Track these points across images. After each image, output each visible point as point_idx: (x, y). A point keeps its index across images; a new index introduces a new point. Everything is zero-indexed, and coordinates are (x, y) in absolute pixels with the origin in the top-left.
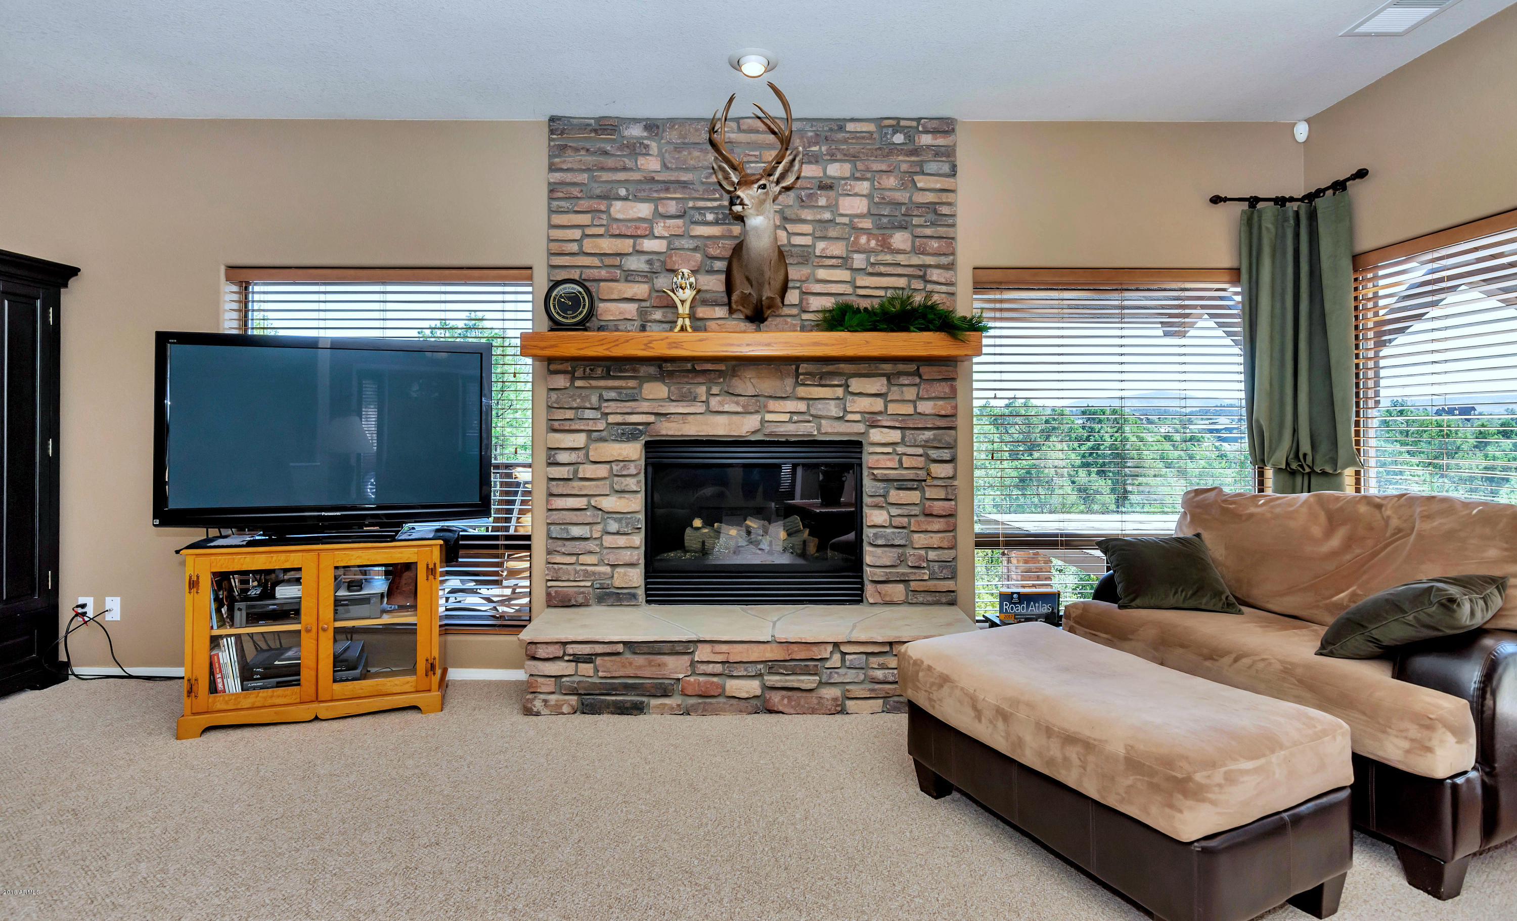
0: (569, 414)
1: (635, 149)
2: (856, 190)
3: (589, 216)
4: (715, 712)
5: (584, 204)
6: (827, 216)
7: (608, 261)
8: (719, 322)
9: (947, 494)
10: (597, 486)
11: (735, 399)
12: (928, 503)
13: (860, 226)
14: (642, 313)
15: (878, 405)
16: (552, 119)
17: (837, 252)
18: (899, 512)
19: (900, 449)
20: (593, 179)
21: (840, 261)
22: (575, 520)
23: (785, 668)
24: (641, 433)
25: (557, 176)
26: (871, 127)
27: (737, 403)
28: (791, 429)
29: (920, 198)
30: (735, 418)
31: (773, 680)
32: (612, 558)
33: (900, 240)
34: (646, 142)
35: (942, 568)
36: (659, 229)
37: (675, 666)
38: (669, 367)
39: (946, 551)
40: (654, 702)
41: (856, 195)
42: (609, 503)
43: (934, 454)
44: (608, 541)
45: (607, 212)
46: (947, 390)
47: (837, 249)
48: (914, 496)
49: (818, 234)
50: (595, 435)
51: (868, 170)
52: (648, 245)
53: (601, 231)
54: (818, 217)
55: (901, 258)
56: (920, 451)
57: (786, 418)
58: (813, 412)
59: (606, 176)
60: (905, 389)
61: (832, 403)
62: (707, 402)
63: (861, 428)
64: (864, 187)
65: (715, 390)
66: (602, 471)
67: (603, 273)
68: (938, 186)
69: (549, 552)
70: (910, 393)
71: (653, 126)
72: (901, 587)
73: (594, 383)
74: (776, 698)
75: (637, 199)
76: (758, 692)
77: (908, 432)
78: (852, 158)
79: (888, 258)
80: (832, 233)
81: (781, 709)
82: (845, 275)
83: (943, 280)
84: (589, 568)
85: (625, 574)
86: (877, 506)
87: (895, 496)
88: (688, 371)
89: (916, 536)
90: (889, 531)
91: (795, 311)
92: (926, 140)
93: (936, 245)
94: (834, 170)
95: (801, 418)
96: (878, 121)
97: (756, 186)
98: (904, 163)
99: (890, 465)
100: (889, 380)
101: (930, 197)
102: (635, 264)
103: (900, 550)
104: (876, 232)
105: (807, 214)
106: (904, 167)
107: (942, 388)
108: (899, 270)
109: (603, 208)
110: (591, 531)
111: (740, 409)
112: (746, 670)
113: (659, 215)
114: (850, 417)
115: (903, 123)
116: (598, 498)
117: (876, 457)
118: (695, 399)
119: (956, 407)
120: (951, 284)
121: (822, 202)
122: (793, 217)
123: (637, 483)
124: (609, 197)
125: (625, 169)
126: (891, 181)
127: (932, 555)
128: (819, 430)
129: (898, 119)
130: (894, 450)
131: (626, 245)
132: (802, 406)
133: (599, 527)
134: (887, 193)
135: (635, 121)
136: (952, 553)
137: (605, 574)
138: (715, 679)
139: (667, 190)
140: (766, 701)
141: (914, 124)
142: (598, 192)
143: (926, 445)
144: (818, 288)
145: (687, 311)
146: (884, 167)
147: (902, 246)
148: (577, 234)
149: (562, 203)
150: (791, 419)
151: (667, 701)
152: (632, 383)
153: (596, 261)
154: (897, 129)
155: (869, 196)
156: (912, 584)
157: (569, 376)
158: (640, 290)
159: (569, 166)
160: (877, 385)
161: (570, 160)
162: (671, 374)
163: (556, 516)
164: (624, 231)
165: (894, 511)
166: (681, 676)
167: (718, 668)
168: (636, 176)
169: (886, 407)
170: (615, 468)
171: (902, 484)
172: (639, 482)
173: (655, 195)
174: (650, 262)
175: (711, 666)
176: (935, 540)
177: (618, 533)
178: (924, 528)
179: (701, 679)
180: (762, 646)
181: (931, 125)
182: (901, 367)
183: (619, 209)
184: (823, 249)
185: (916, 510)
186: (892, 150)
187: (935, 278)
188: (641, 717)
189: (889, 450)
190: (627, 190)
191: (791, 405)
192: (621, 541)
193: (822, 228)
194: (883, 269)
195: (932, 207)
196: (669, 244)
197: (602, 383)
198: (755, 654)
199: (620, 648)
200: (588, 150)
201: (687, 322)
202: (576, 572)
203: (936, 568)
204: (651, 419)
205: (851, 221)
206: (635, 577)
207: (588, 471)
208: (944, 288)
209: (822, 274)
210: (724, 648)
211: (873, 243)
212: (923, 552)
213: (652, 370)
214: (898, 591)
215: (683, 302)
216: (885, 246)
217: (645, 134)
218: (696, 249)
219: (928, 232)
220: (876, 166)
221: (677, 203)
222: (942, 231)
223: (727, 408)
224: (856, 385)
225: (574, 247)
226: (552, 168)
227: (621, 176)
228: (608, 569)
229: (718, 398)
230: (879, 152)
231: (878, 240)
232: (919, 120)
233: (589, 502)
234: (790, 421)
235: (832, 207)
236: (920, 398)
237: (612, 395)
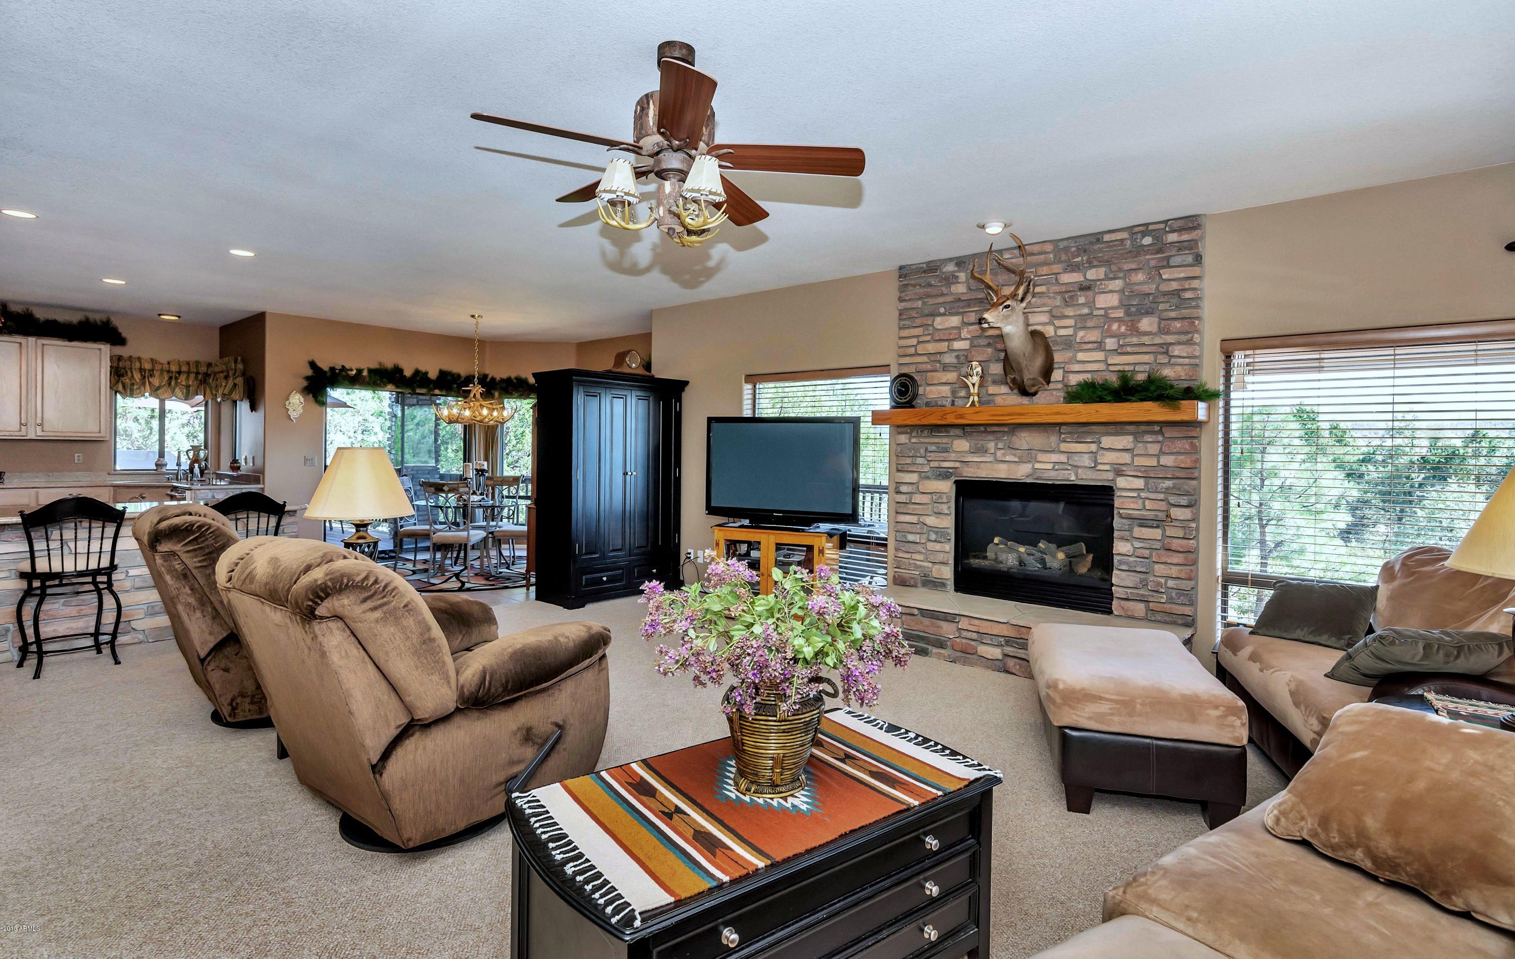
0: (909, 461)
1: (951, 280)
2: (1110, 288)
3: (922, 329)
4: (972, 664)
5: (918, 322)
6: (1086, 311)
7: (933, 358)
8: (1003, 397)
9: (1185, 534)
10: (923, 509)
11: (1014, 452)
12: (1167, 540)
13: (1112, 316)
14: (954, 392)
15: (1126, 458)
16: (901, 268)
17: (1093, 339)
18: (1141, 545)
19: (1143, 495)
20: (924, 304)
21: (1095, 345)
22: (911, 530)
23: (1017, 643)
24: (953, 475)
25: (903, 305)
26: (1124, 235)
27: (1015, 455)
28: (1053, 474)
29: (1164, 288)
30: (1013, 466)
31: (1009, 650)
32: (932, 558)
33: (1147, 324)
34: (956, 274)
35: (1179, 595)
36: (964, 333)
37: (947, 630)
38: (968, 429)
39: (1184, 582)
40: (935, 650)
41: (1111, 291)
42: (931, 521)
43: (1173, 499)
44: (930, 546)
45: (932, 325)
46: (1187, 447)
47: (1094, 336)
48: (1157, 533)
49: (1079, 325)
50: (923, 474)
51: (1120, 270)
52: (957, 345)
53: (928, 338)
54: (1079, 312)
55: (1146, 340)
56: (1162, 496)
57: (1050, 466)
58: (1071, 462)
59: (932, 301)
60: (1149, 445)
61: (1086, 456)
62: (994, 454)
63: (1110, 476)
64: (1117, 284)
65: (1000, 445)
66: (925, 499)
67: (929, 367)
68: (1182, 275)
69: (897, 550)
70: (1154, 449)
71: (960, 262)
72: (1141, 606)
73: (922, 440)
74: (1011, 663)
75: (951, 314)
76: (1000, 657)
77: (1151, 480)
78: (1107, 263)
79: (1135, 340)
80: (1090, 324)
81: (1014, 671)
82: (1100, 356)
83: (1185, 355)
84: (918, 563)
85: (940, 570)
86: (1122, 539)
87: (1138, 532)
88: (983, 432)
89: (1157, 566)
90: (1131, 559)
91: (1060, 386)
92: (1173, 237)
93: (1179, 325)
94: (1092, 274)
95: (1061, 467)
96: (1130, 229)
97: (1002, 307)
98: (1152, 259)
99: (1132, 506)
100: (1135, 438)
101: (1174, 286)
102: (949, 359)
103: (1143, 576)
104: (1127, 319)
105: (1069, 312)
106: (1153, 263)
107: (1185, 445)
108: (1144, 349)
109: (930, 323)
110: (920, 539)
111: (1017, 460)
112: (991, 640)
113: (965, 324)
114: (1100, 467)
115: (1151, 227)
116: (924, 517)
117: (1121, 500)
118: (986, 452)
119: (1197, 461)
120: (1195, 357)
121: (1082, 300)
122: (1059, 314)
123: (949, 508)
124: (934, 315)
125: (943, 295)
126: (1140, 277)
127: (1171, 583)
128: (1076, 475)
129: (1147, 225)
130: (1139, 495)
131: (943, 346)
132: (1063, 458)
133: (925, 536)
134: (1136, 287)
135: (951, 260)
136: (1191, 584)
137: (928, 568)
138: (973, 643)
139: (969, 306)
140: (1005, 664)
141: (1162, 226)
142: (926, 312)
143: (1167, 491)
144: (1077, 367)
145: (976, 391)
146: (1134, 266)
147: (1148, 329)
148: (914, 341)
149: (906, 322)
150: (1054, 467)
151: (942, 651)
152: (945, 440)
153: (925, 359)
154: (1144, 234)
155: (1122, 291)
156: (1151, 604)
157: (908, 436)
158: (951, 376)
159: (910, 297)
160: (1125, 441)
161: (911, 293)
162: (971, 433)
163: (900, 527)
164: (942, 337)
165: (1137, 544)
166: (951, 637)
167: (974, 636)
168: (949, 299)
169: (1133, 460)
170: (934, 497)
171: (1144, 523)
173: (961, 310)
174: (957, 357)
175: (970, 633)
176: (1174, 571)
177: (935, 541)
178: (1163, 560)
179: (964, 641)
180: (1002, 625)
181: (1176, 225)
182: (1143, 428)
183: (939, 322)
184: (1082, 337)
185: (1158, 545)
186: (1138, 251)
187: (1176, 353)
188: (927, 658)
189: (1135, 495)
190: (945, 308)
191: (1055, 457)
192: (938, 547)
193: (1082, 322)
194: (1129, 349)
195: (1177, 293)
196: (971, 343)
197: (927, 440)
198: (996, 630)
199: (916, 612)
200: (920, 285)
201: (976, 399)
202: (910, 564)
203: (1174, 595)
204: (957, 465)
205: (1106, 312)
206: (947, 573)
207: (917, 498)
208: (1187, 361)
209: (1081, 356)
210: (976, 622)
211: (1123, 329)
212: (1163, 580)
213: (958, 432)
214: (1139, 609)
215: (974, 385)
216: (1134, 330)
217: (956, 269)
218: (989, 345)
219: (1173, 314)
220: (1126, 267)
221: (976, 314)
222: (1185, 312)
223: (1007, 458)
224: (1107, 441)
225: (912, 350)
226: (901, 300)
227: (941, 300)
228: (930, 565)
229: (1002, 451)
230: (1129, 255)
231: (1127, 326)
232: (1166, 222)
233: (919, 519)
234: (1053, 469)
235: (1091, 304)
236: (1162, 452)
237: (933, 448)
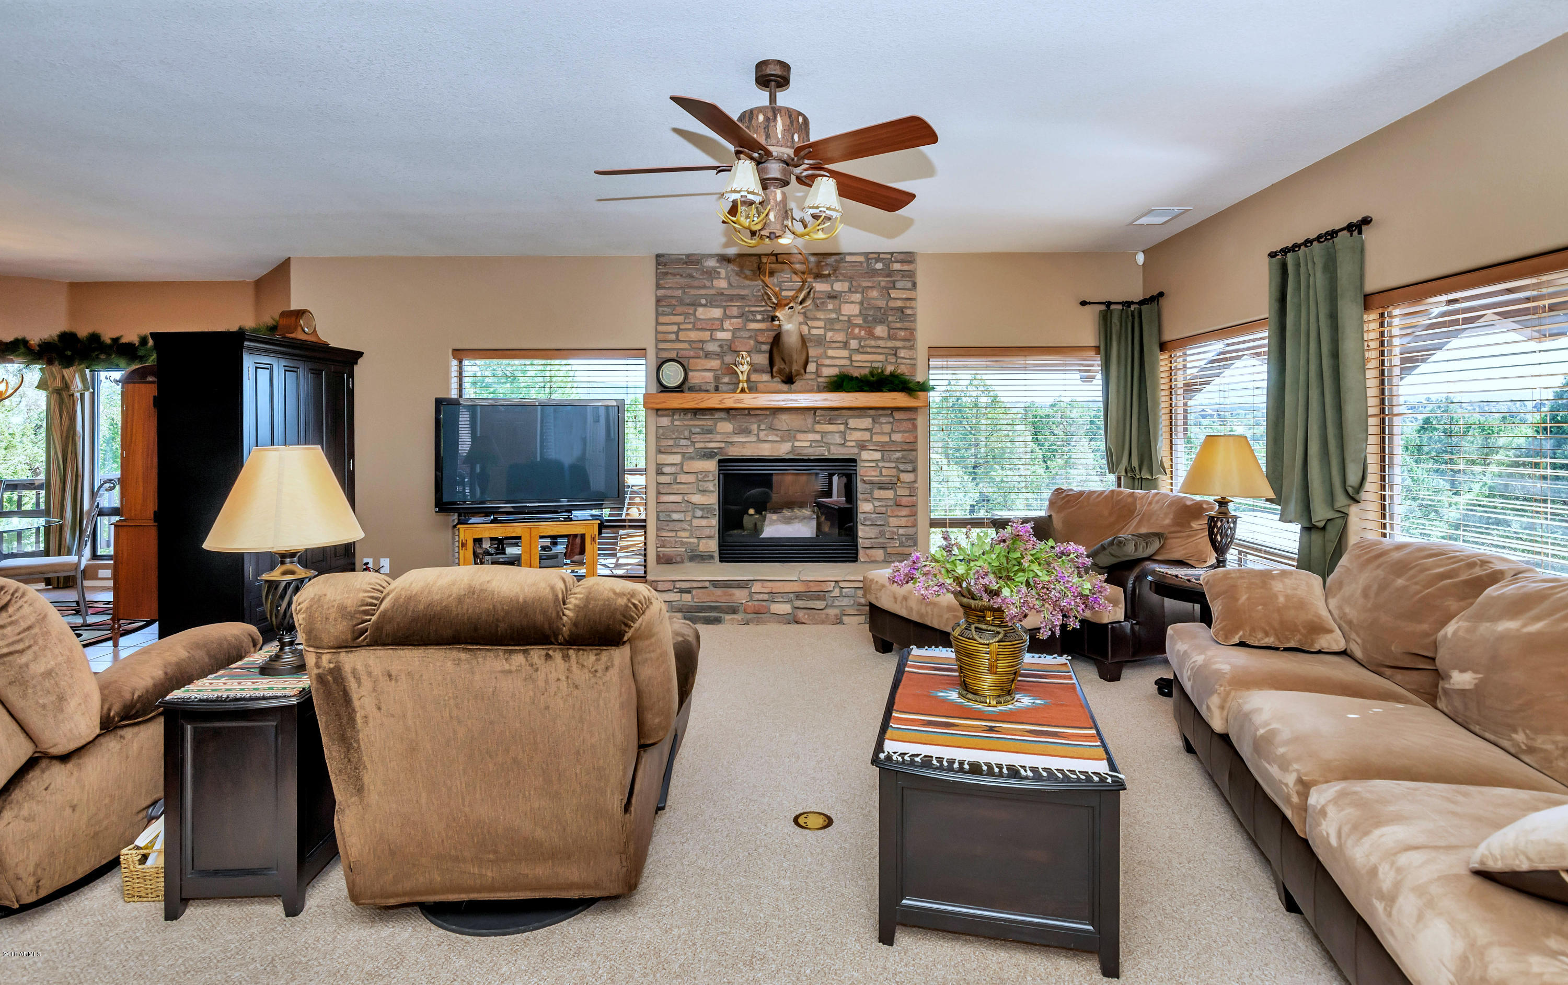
0: (671, 443)
1: (711, 274)
2: (852, 299)
3: (682, 317)
4: (764, 623)
5: (679, 309)
6: (834, 316)
7: (694, 346)
8: (765, 384)
9: (910, 492)
10: (688, 488)
11: (775, 432)
12: (898, 498)
13: (855, 322)
14: (717, 378)
15: (866, 436)
16: (658, 256)
17: (840, 339)
18: (880, 504)
19: (880, 464)
20: (684, 292)
21: (842, 344)
22: (674, 509)
23: (806, 596)
24: (716, 454)
25: (661, 292)
26: (861, 259)
27: (777, 435)
28: (811, 451)
29: (892, 304)
30: (775, 444)
31: (799, 603)
32: (698, 533)
33: (880, 330)
34: (718, 270)
35: (907, 539)
36: (727, 325)
37: (740, 596)
38: (733, 412)
39: (910, 529)
40: (728, 617)
41: (852, 302)
42: (696, 499)
43: (902, 467)
44: (696, 522)
45: (694, 314)
46: (910, 426)
47: (840, 337)
48: (889, 494)
49: (828, 327)
50: (687, 455)
51: (859, 285)
52: (720, 335)
53: (690, 326)
54: (828, 316)
55: (881, 343)
56: (893, 465)
57: (808, 444)
58: (824, 440)
59: (693, 292)
60: (883, 425)
61: (837, 435)
62: (758, 435)
63: (856, 450)
64: (857, 297)
65: (763, 427)
66: (691, 478)
67: (692, 353)
68: (904, 296)
69: (658, 529)
70: (887, 428)
71: (722, 259)
72: (881, 552)
73: (686, 423)
74: (801, 614)
75: (712, 306)
76: (790, 611)
77: (886, 453)
78: (850, 279)
79: (873, 343)
80: (837, 326)
81: (804, 621)
82: (845, 353)
83: (908, 357)
84: (685, 540)
85: (706, 544)
86: (867, 500)
87: (878, 493)
88: (746, 415)
89: (891, 519)
90: (873, 516)
91: (813, 376)
92: (897, 266)
93: (903, 334)
94: (838, 286)
95: (817, 444)
96: (866, 254)
97: (787, 308)
98: (883, 281)
99: (874, 474)
100: (873, 420)
101: (899, 304)
102: (712, 347)
103: (881, 528)
104: (864, 325)
105: (821, 315)
106: (883, 284)
107: (907, 425)
108: (879, 350)
109: (691, 312)
110: (685, 516)
111: (778, 439)
112: (782, 597)
113: (726, 316)
114: (848, 444)
115: (882, 256)
116: (689, 496)
117: (865, 469)
118: (750, 432)
119: (916, 437)
120: (914, 359)
121: (830, 307)
122: (812, 317)
123: (713, 486)
124: (695, 304)
125: (705, 287)
126: (874, 294)
127: (901, 531)
128: (829, 452)
129: (879, 253)
130: (877, 464)
131: (706, 335)
132: (818, 437)
133: (690, 514)
134: (873, 301)
135: (711, 256)
136: (914, 530)
137: (694, 543)
138: (764, 603)
139: (732, 300)
140: (795, 616)
141: (889, 256)
142: (688, 301)
143: (897, 460)
144: (828, 362)
145: (745, 379)
146: (870, 284)
147: (881, 335)
148: (675, 328)
149: (665, 309)
150: (811, 445)
151: (735, 616)
152: (710, 423)
153: (686, 346)
154: (878, 260)
155: (861, 303)
156: (888, 549)
157: (670, 418)
158: (715, 363)
159: (670, 285)
160: (866, 422)
161: (670, 281)
162: (735, 416)
163: (662, 507)
164: (704, 326)
165: (877, 504)
166: (744, 602)
167: (766, 597)
168: (712, 292)
169: (872, 437)
170: (700, 476)
171: (882, 486)
172: (715, 485)
173: (724, 304)
174: (721, 346)
175: (762, 595)
176: (903, 521)
177: (702, 517)
178: (896, 514)
179: (756, 603)
180: (792, 583)
181: (900, 257)
182: (881, 412)
183: (701, 312)
184: (831, 337)
185: (891, 503)
186: (874, 273)
187: (902, 355)
188: (720, 625)
189: (874, 465)
190: (706, 300)
191: (811, 437)
192: (704, 522)
193: (830, 324)
194: (869, 350)
195: (901, 310)
196: (733, 334)
197: (691, 423)
198: (789, 587)
199: (707, 584)
200: (681, 276)
201: (745, 385)
202: (676, 542)
203: (904, 539)
204: (723, 445)
205: (849, 318)
206: (713, 546)
207: (683, 478)
208: (908, 361)
209: (831, 353)
210: (769, 584)
211: (863, 333)
212: (895, 530)
213: (723, 415)
214: (879, 554)
215: (742, 372)
216: (871, 335)
217: (718, 265)
218: (750, 337)
219: (898, 325)
220: (865, 284)
221: (738, 309)
222: (907, 325)
223: (770, 438)
224: (853, 423)
225: (673, 337)
226: (658, 286)
227: (703, 292)
228: (695, 540)
229: (765, 432)
230: (867, 275)
231: (866, 331)
232: (892, 254)
233: (683, 498)
234: (811, 446)
235: (838, 310)
236: (893, 431)
237: (698, 430)
